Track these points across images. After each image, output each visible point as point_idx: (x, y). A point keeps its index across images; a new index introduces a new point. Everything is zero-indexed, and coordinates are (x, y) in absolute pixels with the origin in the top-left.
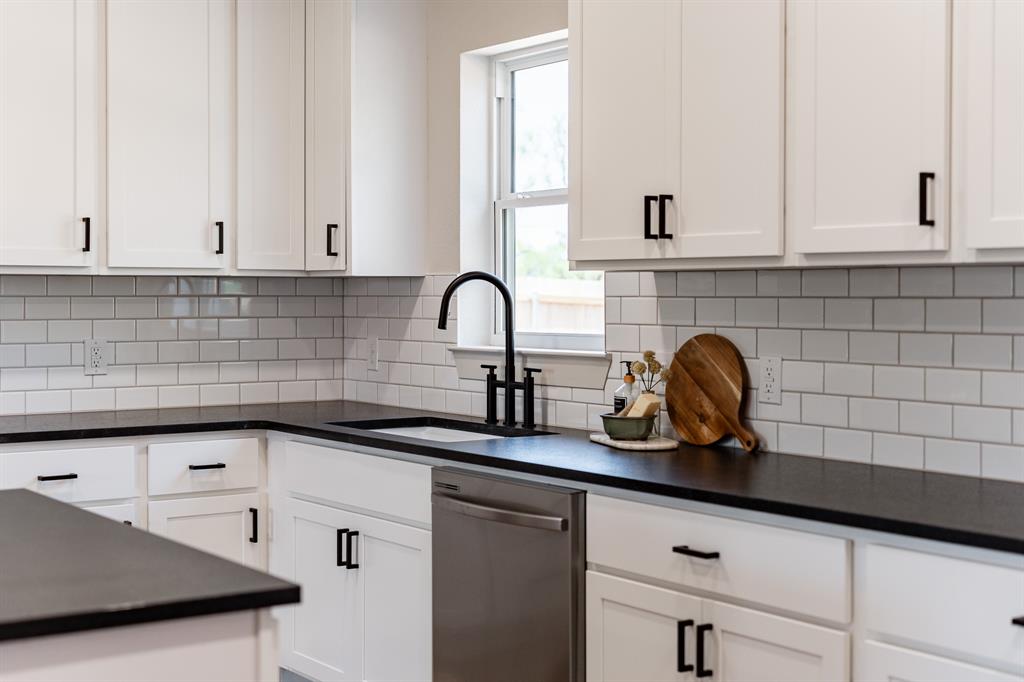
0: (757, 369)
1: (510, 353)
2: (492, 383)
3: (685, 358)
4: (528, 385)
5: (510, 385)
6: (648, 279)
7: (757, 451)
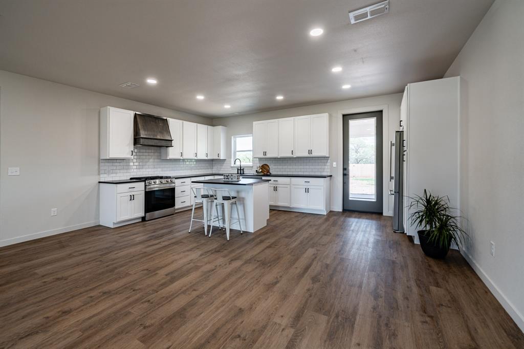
0: (270, 167)
1: (240, 167)
2: (238, 170)
3: (262, 166)
4: (243, 170)
5: (241, 170)
6: (258, 159)
7: (271, 174)
